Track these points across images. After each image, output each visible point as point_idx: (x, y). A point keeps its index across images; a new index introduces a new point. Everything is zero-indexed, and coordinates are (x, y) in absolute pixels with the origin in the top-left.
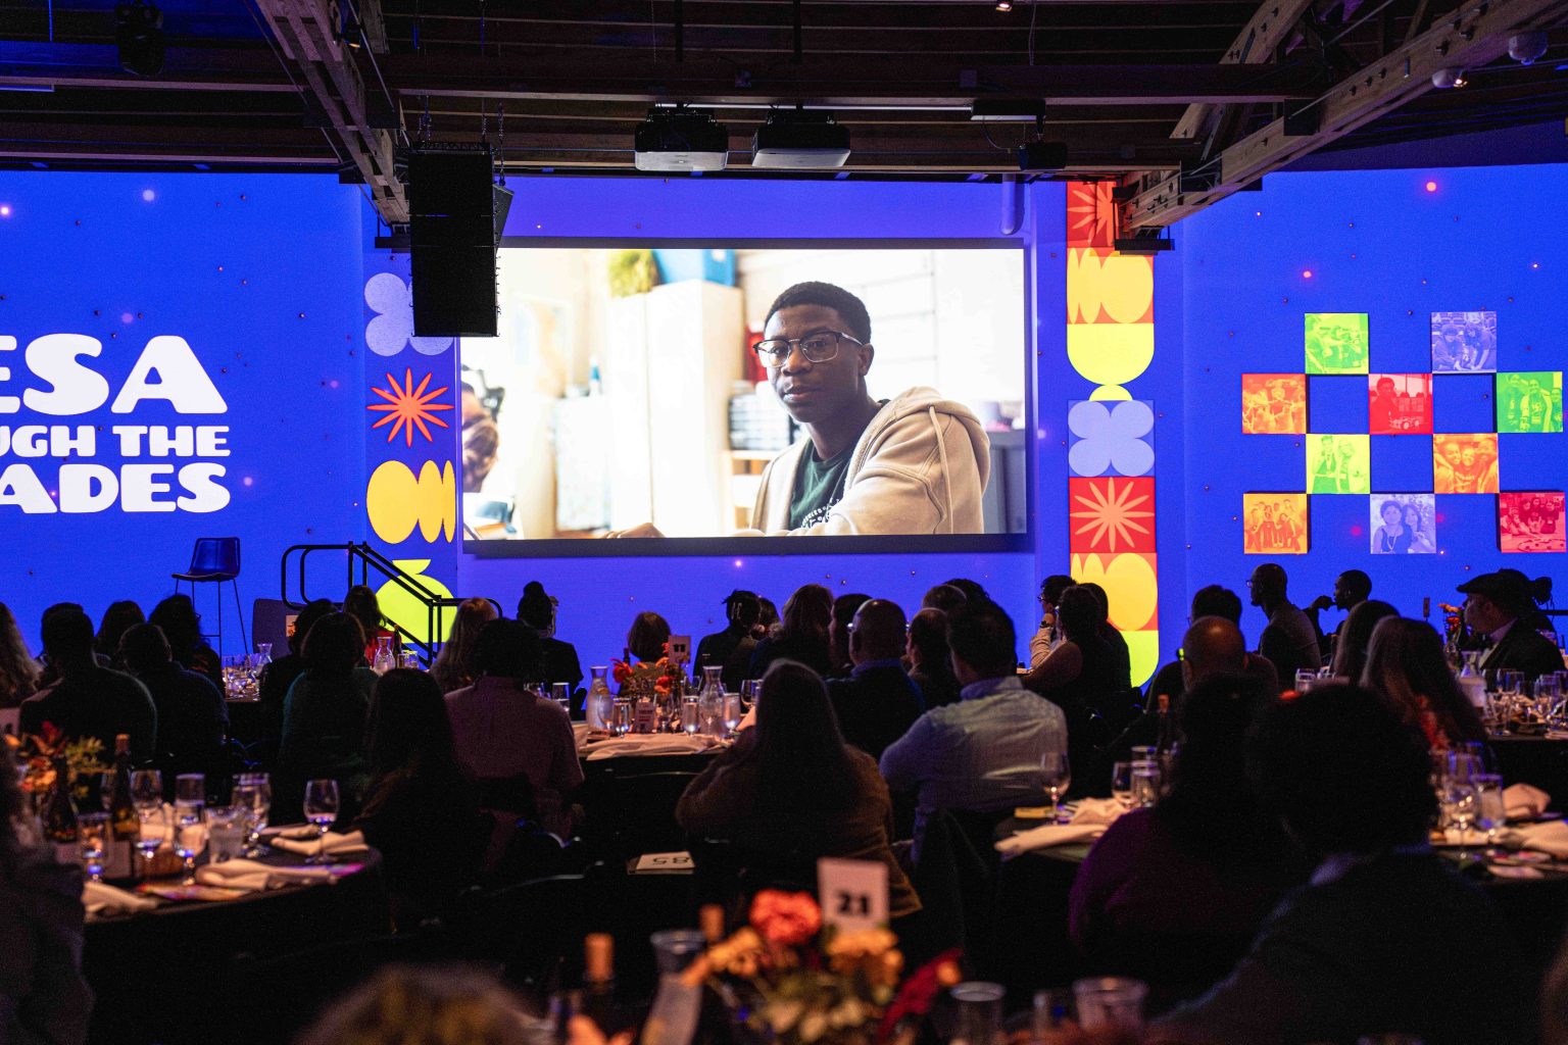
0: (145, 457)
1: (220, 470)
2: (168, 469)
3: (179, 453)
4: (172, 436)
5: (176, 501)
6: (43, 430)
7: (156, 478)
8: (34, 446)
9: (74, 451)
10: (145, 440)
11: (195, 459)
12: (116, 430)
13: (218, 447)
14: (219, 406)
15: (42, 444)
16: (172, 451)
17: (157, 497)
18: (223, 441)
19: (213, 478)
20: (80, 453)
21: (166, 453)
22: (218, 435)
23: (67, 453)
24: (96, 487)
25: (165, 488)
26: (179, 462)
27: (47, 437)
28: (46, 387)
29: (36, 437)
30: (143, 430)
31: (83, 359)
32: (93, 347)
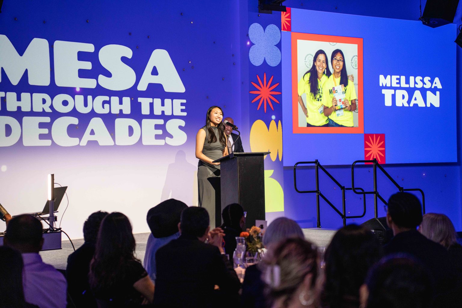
0: (152, 116)
1: (182, 123)
2: (161, 122)
3: (166, 114)
4: (163, 105)
5: (165, 140)
6: (107, 98)
7: (157, 127)
8: (103, 107)
9: (121, 111)
10: (151, 105)
11: (173, 117)
12: (140, 100)
13: (182, 111)
14: (181, 89)
15: (107, 106)
16: (163, 112)
17: (157, 137)
18: (184, 108)
19: (180, 127)
20: (124, 112)
21: (160, 114)
22: (182, 104)
23: (118, 112)
24: (131, 130)
25: (160, 132)
26: (166, 118)
27: (109, 102)
28: (108, 74)
29: (104, 102)
30: (150, 100)
31: (124, 59)
32: (128, 53)
